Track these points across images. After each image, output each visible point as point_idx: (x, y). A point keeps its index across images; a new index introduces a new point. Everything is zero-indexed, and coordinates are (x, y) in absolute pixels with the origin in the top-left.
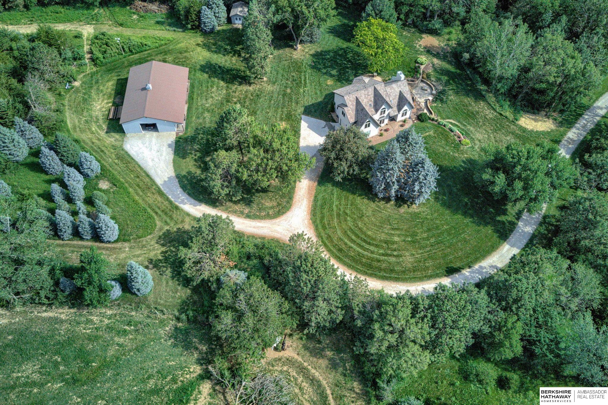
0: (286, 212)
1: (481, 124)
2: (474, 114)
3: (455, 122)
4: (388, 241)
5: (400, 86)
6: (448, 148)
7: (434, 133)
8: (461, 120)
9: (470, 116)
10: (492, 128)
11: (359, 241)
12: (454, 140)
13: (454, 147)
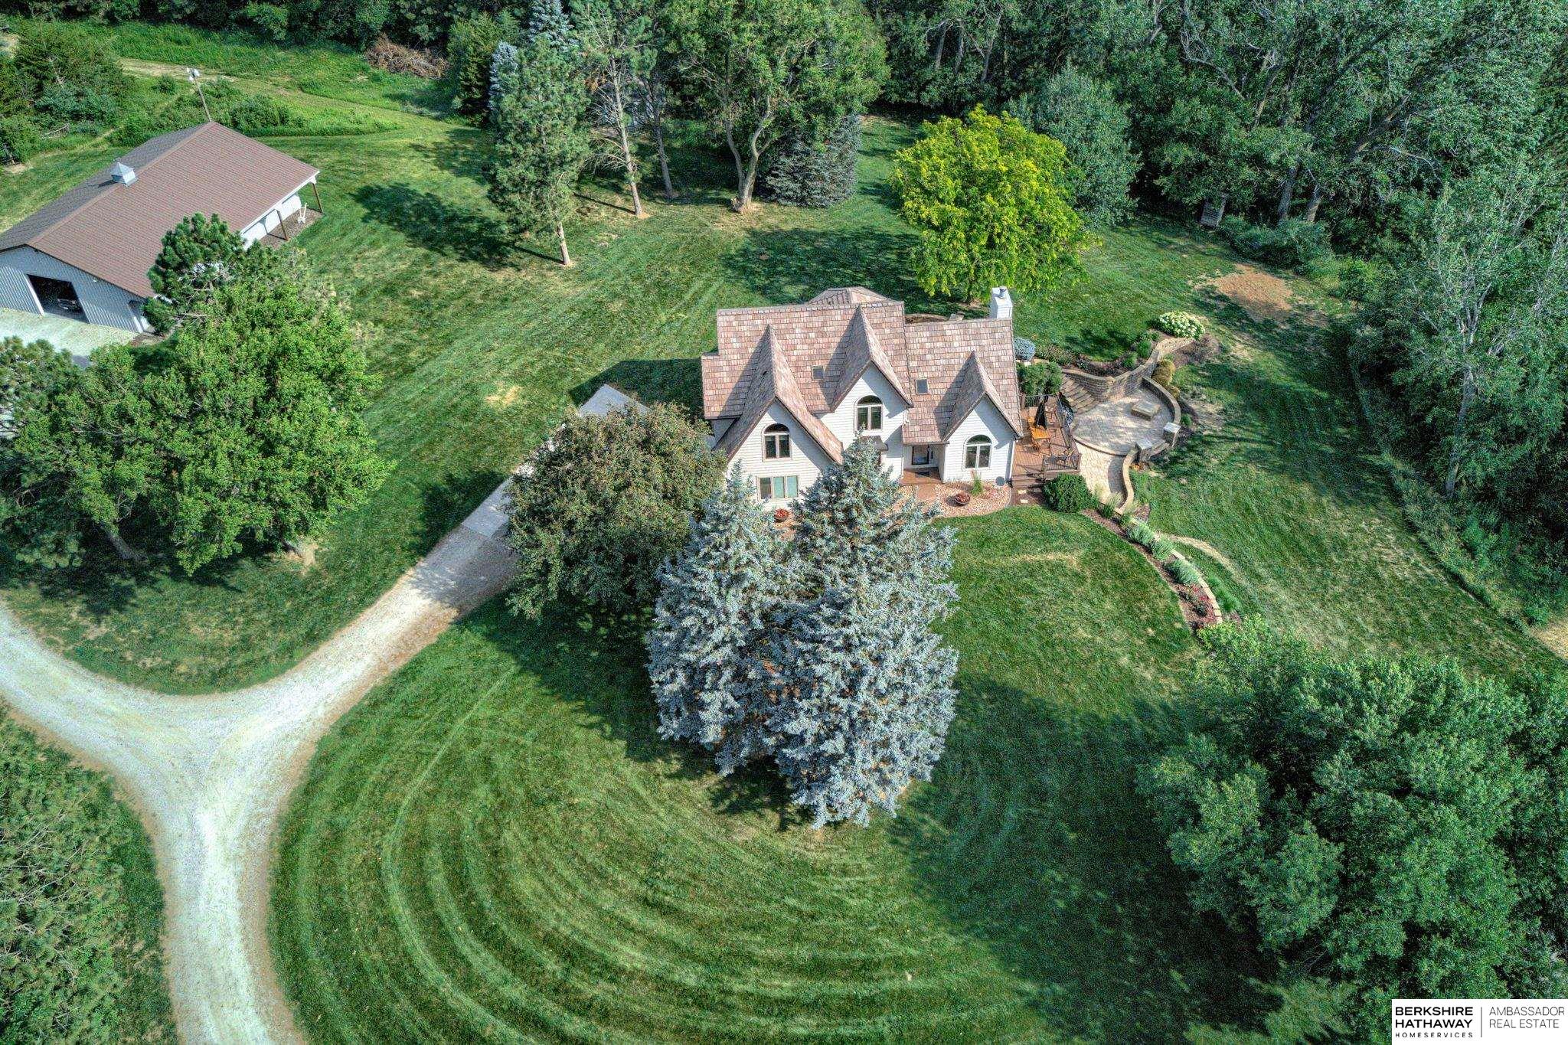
0: (248, 684)
1: (1339, 589)
2: (1320, 546)
3: (1215, 554)
4: (581, 949)
5: (977, 335)
6: (1118, 634)
7: (1084, 562)
8: (1250, 553)
9: (1297, 549)
10: (1388, 620)
11: (448, 907)
12: (1171, 615)
13: (1153, 641)
